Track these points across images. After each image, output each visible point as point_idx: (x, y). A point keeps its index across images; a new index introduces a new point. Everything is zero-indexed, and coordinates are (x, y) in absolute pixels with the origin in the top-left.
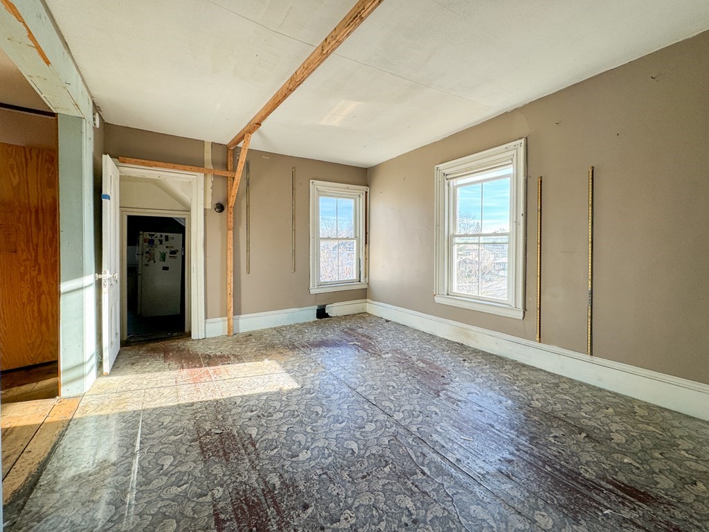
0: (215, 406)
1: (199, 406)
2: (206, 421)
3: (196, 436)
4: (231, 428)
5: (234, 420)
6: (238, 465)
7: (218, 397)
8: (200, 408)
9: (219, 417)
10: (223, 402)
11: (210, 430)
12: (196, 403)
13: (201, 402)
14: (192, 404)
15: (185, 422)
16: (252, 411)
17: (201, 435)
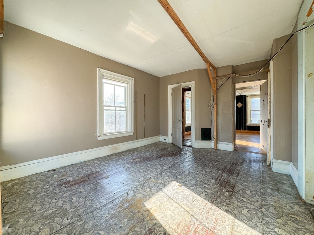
0: (216, 200)
1: (224, 207)
2: (226, 196)
3: (234, 193)
4: (218, 187)
5: (214, 189)
6: (226, 179)
7: (210, 205)
8: (224, 205)
9: (219, 194)
10: (210, 200)
11: (226, 192)
12: (224, 210)
13: (221, 209)
14: (227, 211)
15: (236, 203)
16: (205, 186)
17: (232, 192)
